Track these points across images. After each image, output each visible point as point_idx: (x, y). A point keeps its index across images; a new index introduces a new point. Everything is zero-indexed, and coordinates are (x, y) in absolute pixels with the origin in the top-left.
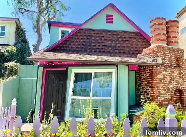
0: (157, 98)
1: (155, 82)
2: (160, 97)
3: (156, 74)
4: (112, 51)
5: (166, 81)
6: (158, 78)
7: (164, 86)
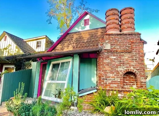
0: (104, 81)
1: (101, 66)
2: (107, 79)
3: (103, 59)
4: (88, 45)
5: (114, 65)
6: (104, 63)
7: (112, 69)
